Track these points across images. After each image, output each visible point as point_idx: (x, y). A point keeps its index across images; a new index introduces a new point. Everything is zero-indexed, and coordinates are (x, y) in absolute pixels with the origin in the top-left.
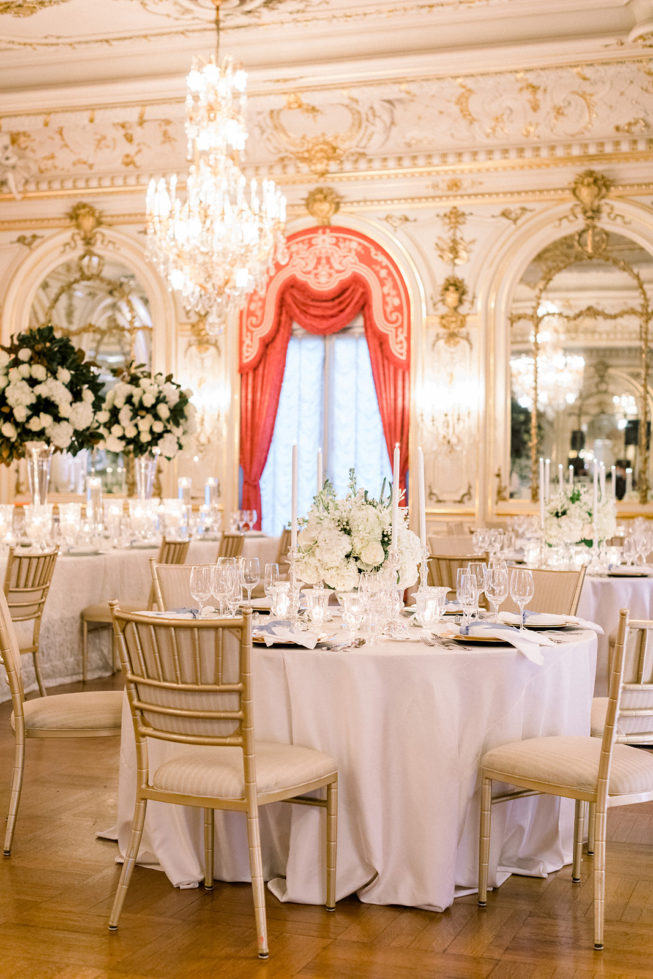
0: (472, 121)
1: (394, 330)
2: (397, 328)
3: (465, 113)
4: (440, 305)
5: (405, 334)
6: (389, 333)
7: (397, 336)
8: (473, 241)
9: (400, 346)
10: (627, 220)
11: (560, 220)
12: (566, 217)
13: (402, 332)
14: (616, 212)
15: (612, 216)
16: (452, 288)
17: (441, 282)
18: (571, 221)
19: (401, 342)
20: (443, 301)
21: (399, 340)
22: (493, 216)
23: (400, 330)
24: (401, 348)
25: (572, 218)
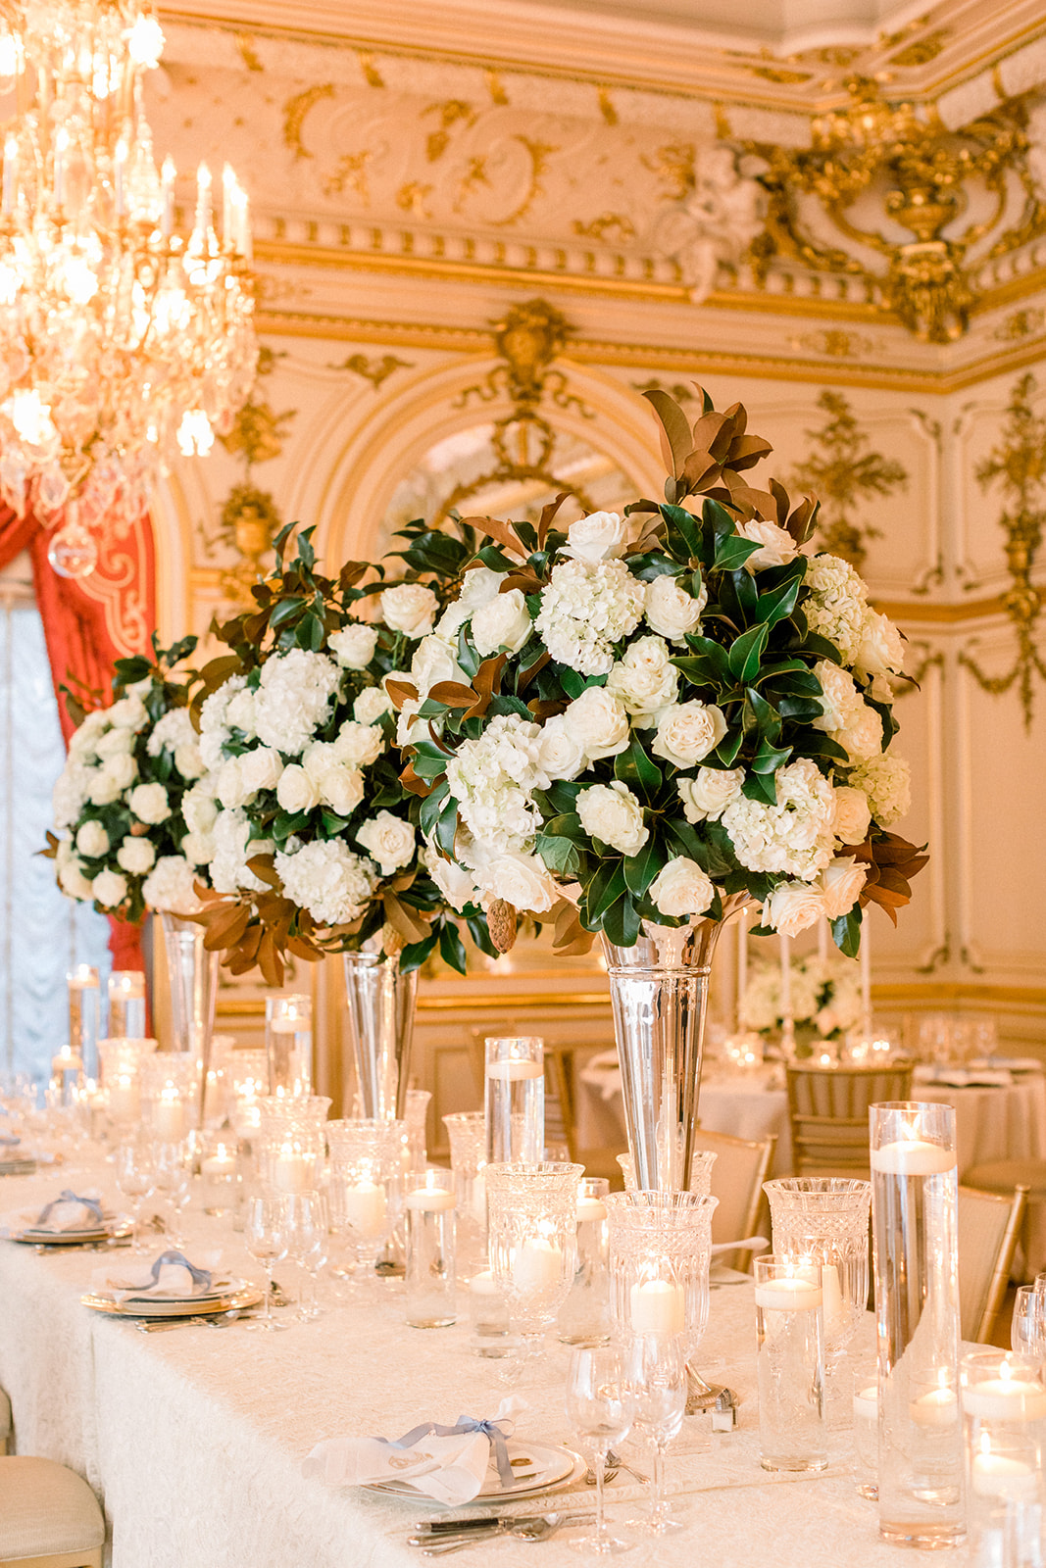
0: (301, 153)
1: (116, 595)
2: (123, 592)
3: (292, 134)
4: (219, 547)
5: (142, 606)
6: (107, 601)
7: (124, 609)
8: (291, 414)
9: (130, 631)
10: (589, 410)
11: (466, 393)
12: (477, 389)
13: (136, 601)
14: (571, 391)
15: (562, 398)
16: (248, 511)
17: (221, 494)
18: (485, 399)
19: (134, 623)
20: (229, 540)
21: (128, 618)
22: (330, 366)
23: (131, 595)
24: (136, 637)
25: (487, 392)
